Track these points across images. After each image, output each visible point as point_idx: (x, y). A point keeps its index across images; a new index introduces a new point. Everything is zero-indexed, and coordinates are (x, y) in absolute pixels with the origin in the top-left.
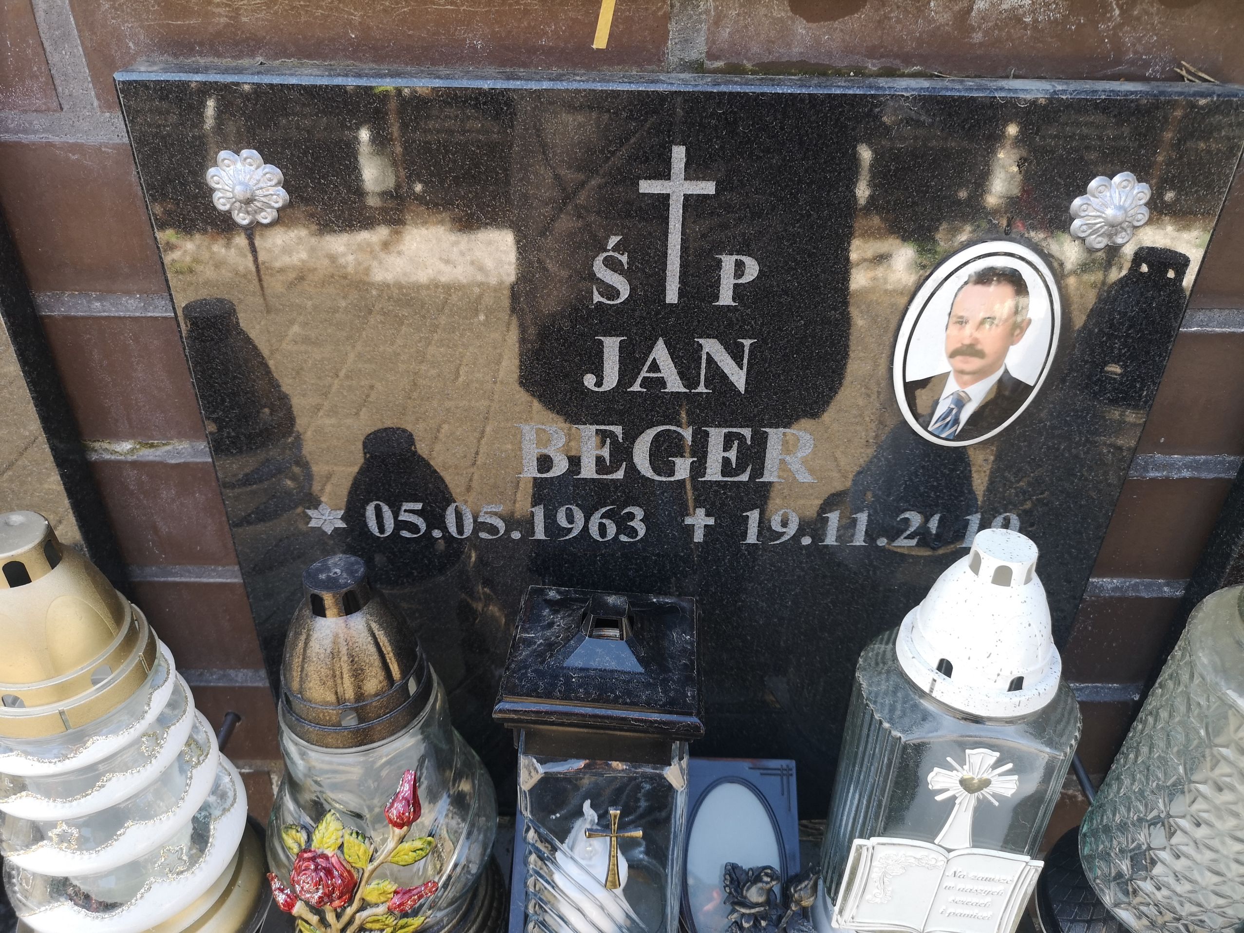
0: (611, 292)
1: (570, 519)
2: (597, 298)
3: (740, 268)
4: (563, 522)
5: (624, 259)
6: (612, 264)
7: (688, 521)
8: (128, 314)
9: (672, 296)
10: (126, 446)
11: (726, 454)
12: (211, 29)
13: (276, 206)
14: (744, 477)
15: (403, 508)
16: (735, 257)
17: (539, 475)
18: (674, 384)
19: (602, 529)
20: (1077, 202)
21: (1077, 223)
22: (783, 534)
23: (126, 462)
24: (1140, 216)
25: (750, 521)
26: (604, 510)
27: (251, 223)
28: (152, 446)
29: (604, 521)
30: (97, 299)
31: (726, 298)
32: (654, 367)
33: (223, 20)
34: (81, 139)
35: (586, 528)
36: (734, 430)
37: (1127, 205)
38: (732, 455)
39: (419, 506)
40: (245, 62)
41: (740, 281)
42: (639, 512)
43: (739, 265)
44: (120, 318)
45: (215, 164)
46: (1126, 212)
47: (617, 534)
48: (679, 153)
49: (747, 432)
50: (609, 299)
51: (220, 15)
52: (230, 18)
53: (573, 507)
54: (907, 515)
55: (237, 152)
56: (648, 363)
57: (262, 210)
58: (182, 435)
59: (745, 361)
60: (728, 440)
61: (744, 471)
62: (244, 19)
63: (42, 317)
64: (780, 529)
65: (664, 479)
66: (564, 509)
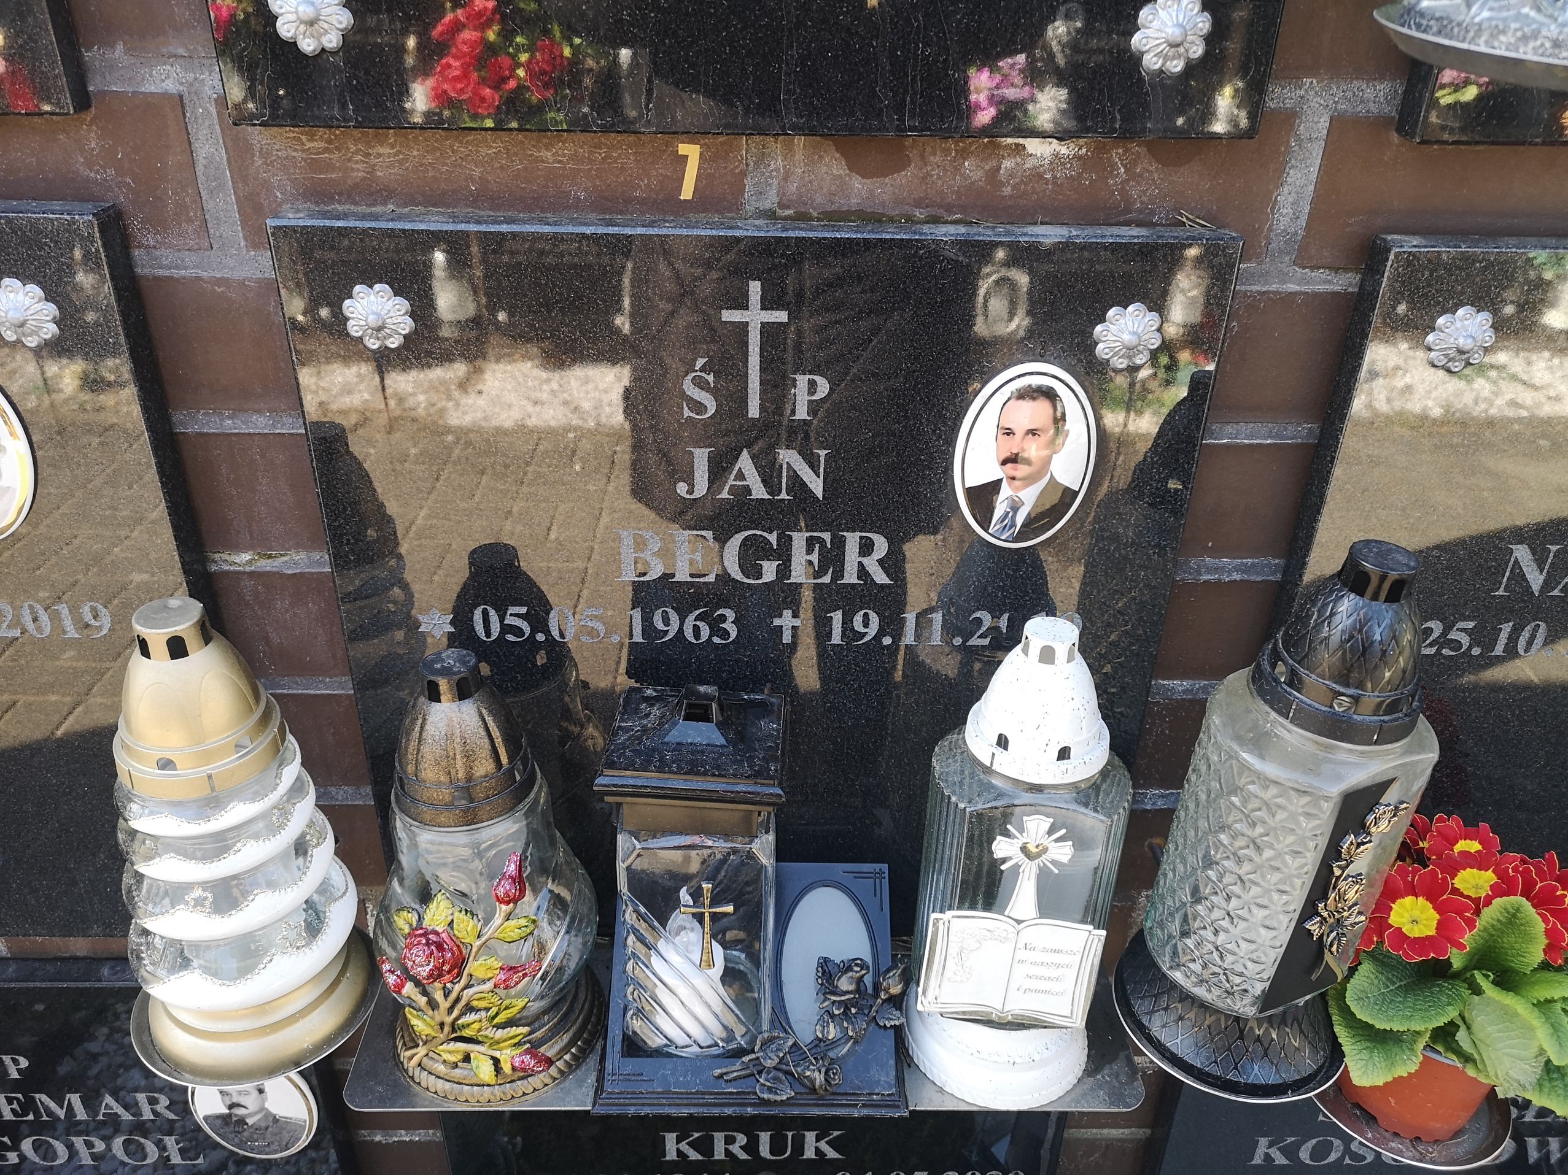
0: (699, 407)
1: (666, 621)
2: (687, 413)
3: (812, 386)
4: (660, 626)
5: (710, 378)
6: (700, 383)
7: (777, 622)
8: (257, 431)
9: (754, 411)
10: (246, 557)
11: (809, 557)
12: (350, 182)
13: (404, 332)
14: (826, 579)
15: (509, 613)
16: (808, 377)
17: (637, 579)
18: (759, 492)
19: (696, 631)
20: (1099, 328)
21: (1100, 346)
22: (865, 634)
23: (245, 573)
24: (1153, 341)
25: (834, 623)
26: (697, 612)
27: (380, 347)
28: (270, 557)
29: (698, 623)
30: (229, 417)
31: (802, 414)
32: (741, 476)
33: (361, 174)
34: (226, 274)
35: (681, 630)
36: (815, 534)
37: (1140, 331)
38: (815, 557)
39: (523, 610)
40: (378, 209)
41: (814, 398)
42: (730, 614)
43: (812, 385)
44: (249, 434)
45: (350, 297)
46: (1139, 337)
47: (710, 636)
48: (755, 288)
49: (827, 536)
50: (698, 414)
51: (358, 170)
52: (367, 173)
53: (669, 610)
54: (978, 614)
55: (371, 287)
56: (735, 472)
57: (391, 336)
58: (299, 547)
59: (822, 470)
60: (810, 543)
61: (826, 574)
62: (379, 174)
63: (177, 434)
64: (862, 630)
65: (752, 581)
66: (660, 611)
